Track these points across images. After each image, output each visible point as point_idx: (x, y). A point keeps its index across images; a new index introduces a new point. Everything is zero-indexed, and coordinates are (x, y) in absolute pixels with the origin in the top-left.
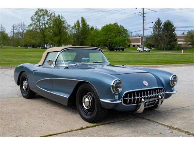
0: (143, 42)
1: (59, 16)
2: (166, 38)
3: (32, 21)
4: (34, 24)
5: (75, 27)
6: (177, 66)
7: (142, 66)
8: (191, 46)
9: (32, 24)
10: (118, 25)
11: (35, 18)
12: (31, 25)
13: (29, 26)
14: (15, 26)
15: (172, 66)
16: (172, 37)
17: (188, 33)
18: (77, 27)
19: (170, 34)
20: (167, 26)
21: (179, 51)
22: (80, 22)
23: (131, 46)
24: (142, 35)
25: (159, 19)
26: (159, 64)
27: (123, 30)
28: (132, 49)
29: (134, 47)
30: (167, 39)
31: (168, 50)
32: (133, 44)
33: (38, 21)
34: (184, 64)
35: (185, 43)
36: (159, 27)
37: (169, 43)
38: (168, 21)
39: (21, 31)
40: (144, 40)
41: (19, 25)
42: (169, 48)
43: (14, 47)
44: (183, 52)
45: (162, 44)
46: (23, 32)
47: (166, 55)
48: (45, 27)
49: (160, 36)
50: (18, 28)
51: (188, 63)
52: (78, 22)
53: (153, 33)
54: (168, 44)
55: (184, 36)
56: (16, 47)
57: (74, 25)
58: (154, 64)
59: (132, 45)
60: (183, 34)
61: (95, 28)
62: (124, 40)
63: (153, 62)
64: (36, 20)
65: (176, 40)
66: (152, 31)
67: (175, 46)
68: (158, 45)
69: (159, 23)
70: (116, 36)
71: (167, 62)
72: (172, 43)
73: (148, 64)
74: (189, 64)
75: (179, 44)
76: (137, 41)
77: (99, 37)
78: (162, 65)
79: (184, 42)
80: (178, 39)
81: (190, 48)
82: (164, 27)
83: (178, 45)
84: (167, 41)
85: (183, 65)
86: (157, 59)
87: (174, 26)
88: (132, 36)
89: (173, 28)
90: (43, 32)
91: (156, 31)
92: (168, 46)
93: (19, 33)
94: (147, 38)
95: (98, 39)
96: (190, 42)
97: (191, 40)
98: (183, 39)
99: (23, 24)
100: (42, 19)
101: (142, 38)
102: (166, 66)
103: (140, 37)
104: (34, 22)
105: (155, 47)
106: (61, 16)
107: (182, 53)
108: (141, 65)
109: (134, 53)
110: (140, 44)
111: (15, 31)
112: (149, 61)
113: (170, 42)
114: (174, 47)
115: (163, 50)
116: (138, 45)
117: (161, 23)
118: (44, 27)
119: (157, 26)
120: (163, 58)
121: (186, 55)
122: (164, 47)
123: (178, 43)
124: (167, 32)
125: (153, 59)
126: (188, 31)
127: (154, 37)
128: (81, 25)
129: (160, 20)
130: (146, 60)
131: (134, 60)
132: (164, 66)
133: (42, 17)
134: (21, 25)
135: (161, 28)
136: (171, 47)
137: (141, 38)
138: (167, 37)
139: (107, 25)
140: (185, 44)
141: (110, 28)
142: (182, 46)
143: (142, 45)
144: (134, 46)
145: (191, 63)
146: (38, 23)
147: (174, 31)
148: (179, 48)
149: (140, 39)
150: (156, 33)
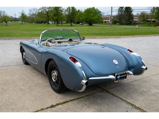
0: (111, 20)
2: (126, 17)
6: (134, 37)
7: (110, 37)
8: (143, 22)
10: (95, 9)
15: (130, 37)
16: (130, 16)
17: (141, 13)
18: (68, 10)
19: (129, 14)
20: (127, 9)
21: (135, 26)
24: (111, 15)
27: (98, 12)
28: (104, 24)
30: (127, 18)
31: (128, 25)
34: (139, 36)
35: (139, 20)
36: (122, 10)
37: (128, 20)
41: (33, 9)
45: (123, 21)
47: (126, 28)
49: (123, 16)
50: (33, 11)
53: (118, 13)
54: (128, 21)
55: (139, 16)
58: (118, 36)
59: (103, 21)
60: (138, 14)
62: (99, 19)
63: (117, 34)
65: (133, 18)
66: (118, 12)
67: (133, 22)
68: (121, 21)
70: (93, 16)
71: (127, 34)
72: (130, 20)
73: (114, 35)
74: (142, 36)
75: (135, 21)
76: (107, 18)
78: (123, 37)
79: (138, 19)
80: (134, 18)
81: (142, 23)
82: (125, 9)
84: (127, 19)
86: (120, 32)
87: (132, 9)
88: (104, 15)
89: (131, 10)
92: (128, 22)
94: (114, 17)
96: (142, 19)
98: (138, 18)
101: (111, 17)
102: (126, 37)
103: (109, 16)
105: (119, 23)
107: (137, 27)
109: (105, 27)
110: (109, 21)
111: (31, 13)
112: (115, 33)
113: (129, 19)
114: (131, 23)
115: (124, 24)
116: (108, 21)
119: (121, 9)
120: (124, 31)
121: (140, 28)
122: (125, 23)
123: (134, 20)
124: (127, 13)
125: (117, 31)
126: (141, 12)
127: (119, 17)
128: (71, 9)
130: (113, 32)
131: (105, 32)
132: (125, 37)
135: (123, 10)
136: (130, 23)
137: (110, 17)
138: (127, 16)
140: (139, 21)
142: (137, 22)
143: (110, 21)
144: (105, 22)
145: (144, 35)
147: (132, 12)
148: (135, 24)
150: (120, 13)
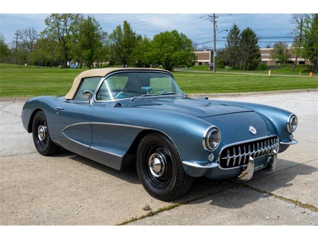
2: (245, 52)
4: (51, 31)
5: (115, 35)
6: (268, 94)
7: (219, 94)
8: (280, 64)
9: (46, 30)
10: (178, 34)
11: (52, 21)
12: (45, 32)
13: (42, 33)
14: (19, 32)
15: (260, 94)
16: (254, 51)
17: (275, 45)
19: (251, 47)
20: (247, 36)
21: (264, 72)
22: (123, 28)
23: (197, 64)
24: (213, 48)
25: (235, 26)
26: (242, 92)
27: (185, 41)
28: (198, 68)
29: (200, 66)
30: (247, 55)
31: (249, 70)
33: (56, 26)
35: (271, 60)
36: (236, 37)
37: (249, 60)
38: (248, 28)
40: (214, 56)
41: (26, 32)
42: (249, 67)
43: (18, 65)
44: (271, 73)
45: (240, 61)
47: (248, 77)
49: (238, 50)
50: (24, 36)
52: (119, 28)
53: (227, 45)
54: (248, 62)
55: (271, 50)
56: (20, 66)
58: (236, 92)
59: (197, 62)
60: (268, 47)
62: (187, 56)
63: (233, 88)
64: (53, 24)
65: (259, 56)
66: (227, 43)
67: (259, 65)
68: (234, 62)
69: (235, 31)
70: (175, 50)
71: (254, 88)
72: (254, 60)
73: (227, 91)
74: (284, 91)
75: (263, 62)
76: (205, 56)
78: (247, 93)
79: (270, 58)
80: (262, 55)
81: (279, 67)
82: (243, 37)
83: (261, 63)
84: (247, 57)
86: (238, 84)
87: (257, 37)
88: (197, 49)
90: (65, 43)
91: (232, 43)
92: (249, 64)
94: (221, 53)
96: (279, 58)
98: (269, 54)
100: (63, 23)
101: (212, 53)
102: (253, 94)
103: (208, 50)
105: (230, 65)
107: (269, 75)
108: (217, 92)
109: (202, 75)
110: (209, 61)
112: (227, 86)
113: (251, 58)
114: (257, 66)
115: (242, 69)
116: (206, 63)
117: (239, 32)
119: (233, 36)
120: (245, 82)
121: (276, 77)
122: (243, 66)
123: (263, 60)
124: (247, 44)
125: (232, 83)
126: (275, 43)
127: (229, 52)
129: (237, 27)
130: (222, 85)
131: (205, 85)
132: (250, 94)
134: (30, 32)
135: (239, 38)
136: (253, 65)
137: (210, 52)
139: (161, 34)
140: (272, 62)
142: (268, 64)
143: (212, 62)
144: (201, 63)
145: (287, 89)
147: (257, 43)
148: (264, 68)
150: (233, 45)
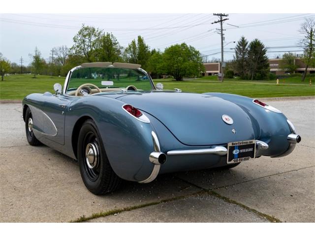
0: (222, 69)
1: (108, 35)
2: (253, 63)
3: (74, 43)
4: (78, 47)
5: (130, 49)
8: (289, 74)
9: (75, 46)
10: (187, 46)
11: (79, 38)
12: (73, 48)
13: (71, 49)
14: (54, 50)
16: (262, 61)
17: (284, 56)
18: (132, 49)
19: (259, 57)
20: (255, 47)
21: (273, 81)
22: (137, 42)
23: (206, 76)
24: (221, 60)
25: (243, 38)
27: (194, 53)
28: (207, 79)
29: (210, 76)
30: (255, 65)
31: (257, 80)
32: (207, 72)
33: (82, 43)
35: (280, 70)
36: (244, 49)
37: (257, 70)
38: (256, 40)
39: (62, 56)
40: (223, 66)
41: (60, 49)
42: (258, 77)
43: (51, 77)
44: (279, 83)
45: (248, 71)
46: (64, 58)
47: (254, 85)
48: (92, 50)
49: (246, 61)
50: (59, 53)
51: (288, 96)
52: (134, 42)
53: (235, 56)
54: (257, 72)
55: (280, 61)
56: (53, 77)
57: (128, 46)
60: (278, 58)
61: (157, 50)
64: (80, 41)
65: (267, 66)
66: (235, 54)
67: (267, 75)
68: (242, 72)
69: (243, 43)
70: (184, 61)
72: (263, 70)
75: (272, 72)
76: (213, 66)
77: (162, 62)
79: (280, 68)
80: (271, 65)
81: (287, 77)
82: (251, 48)
83: (270, 73)
84: (255, 67)
85: (281, 99)
87: (265, 47)
88: (208, 61)
89: (264, 49)
90: (89, 57)
91: (240, 54)
92: (257, 74)
93: (59, 59)
94: (227, 64)
95: (161, 65)
96: (288, 68)
97: (288, 66)
98: (278, 65)
99: (65, 47)
100: (87, 40)
101: (221, 64)
103: (217, 62)
104: (77, 44)
105: (238, 76)
106: (110, 34)
109: (209, 84)
110: (218, 72)
111: (54, 56)
113: (260, 68)
114: (265, 76)
115: (250, 79)
116: (215, 73)
117: (247, 43)
118: (90, 50)
119: (241, 47)
121: (283, 86)
122: (251, 76)
123: (271, 70)
124: (256, 55)
127: (238, 63)
128: (137, 46)
129: (245, 39)
133: (87, 37)
134: (63, 49)
135: (247, 49)
136: (262, 75)
137: (219, 63)
138: (254, 61)
139: (172, 47)
140: (281, 72)
141: (176, 49)
142: (277, 74)
143: (220, 73)
144: (210, 74)
146: (83, 45)
147: (265, 53)
148: (273, 77)
149: (218, 65)
150: (240, 56)
